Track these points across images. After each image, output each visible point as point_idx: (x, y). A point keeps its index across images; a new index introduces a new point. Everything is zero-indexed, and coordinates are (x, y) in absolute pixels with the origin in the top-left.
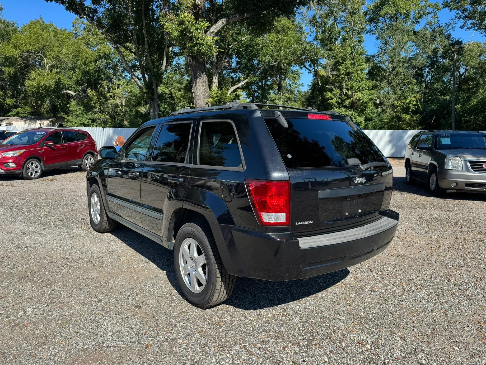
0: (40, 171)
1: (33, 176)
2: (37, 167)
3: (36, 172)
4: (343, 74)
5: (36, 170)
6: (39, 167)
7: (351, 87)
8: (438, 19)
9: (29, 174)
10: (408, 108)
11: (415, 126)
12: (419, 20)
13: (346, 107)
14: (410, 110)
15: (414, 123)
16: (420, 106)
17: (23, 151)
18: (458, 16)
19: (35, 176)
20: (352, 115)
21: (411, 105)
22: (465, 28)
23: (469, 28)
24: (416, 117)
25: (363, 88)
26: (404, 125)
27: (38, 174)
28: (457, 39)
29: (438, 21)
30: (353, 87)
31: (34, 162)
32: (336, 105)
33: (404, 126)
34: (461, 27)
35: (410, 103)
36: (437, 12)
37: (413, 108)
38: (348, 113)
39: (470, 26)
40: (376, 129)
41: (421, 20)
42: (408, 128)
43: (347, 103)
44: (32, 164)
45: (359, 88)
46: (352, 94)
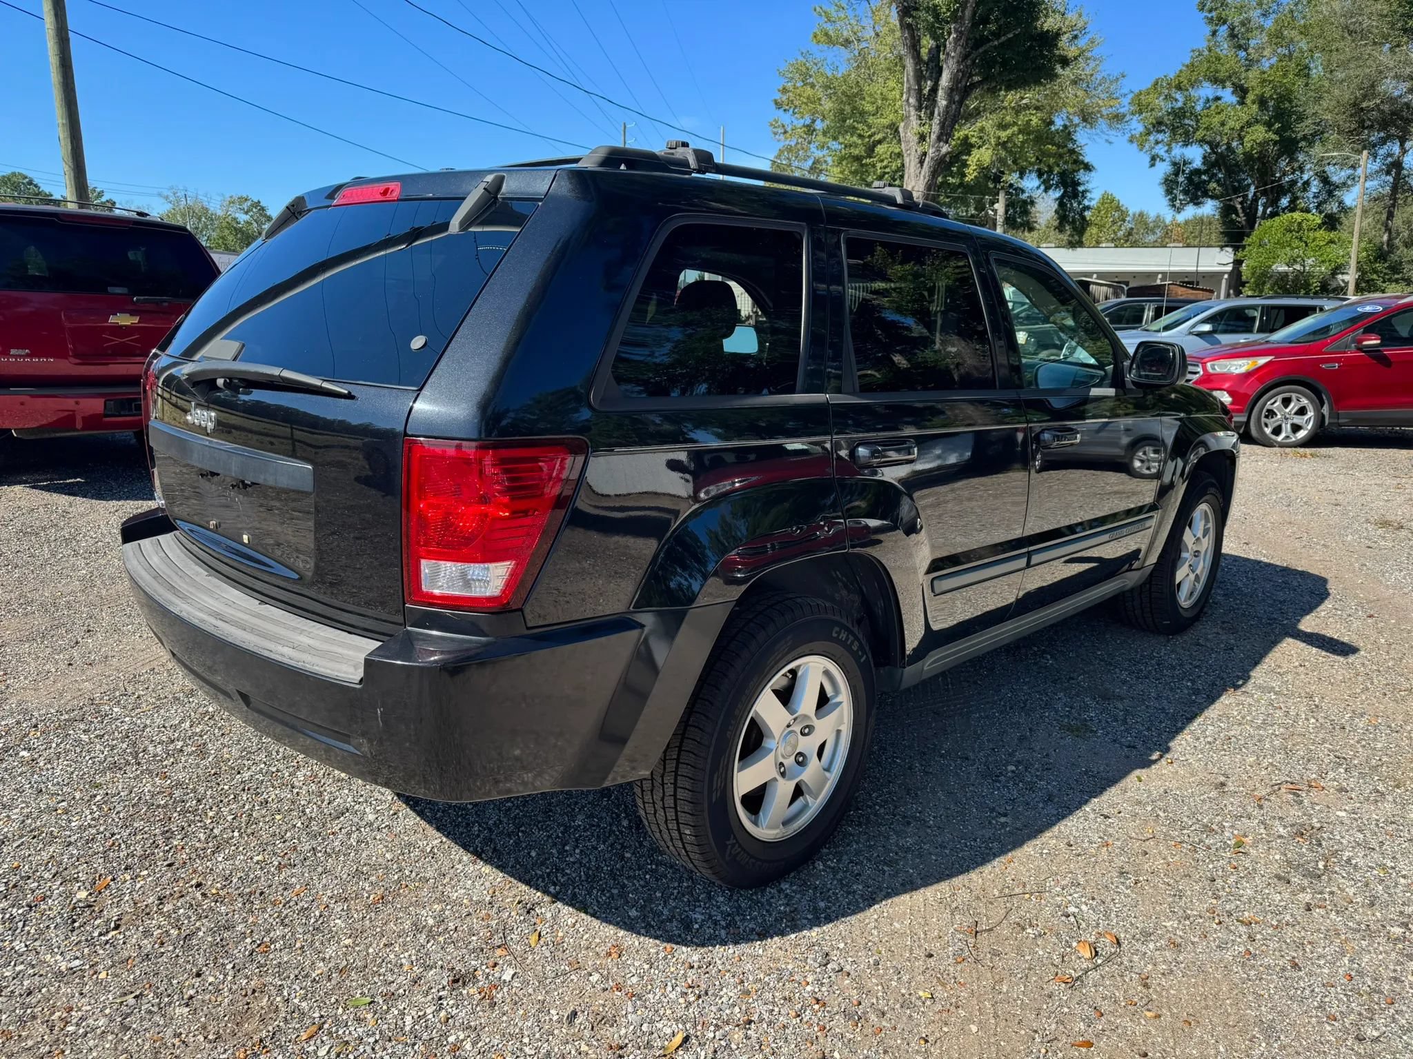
0: (1309, 427)
1: (1280, 438)
2: (1302, 411)
3: (1296, 428)
5: (1298, 420)
6: (1310, 414)
9: (1268, 431)
17: (1262, 361)
19: (1287, 437)
27: (1302, 434)
31: (1294, 396)
44: (1286, 402)
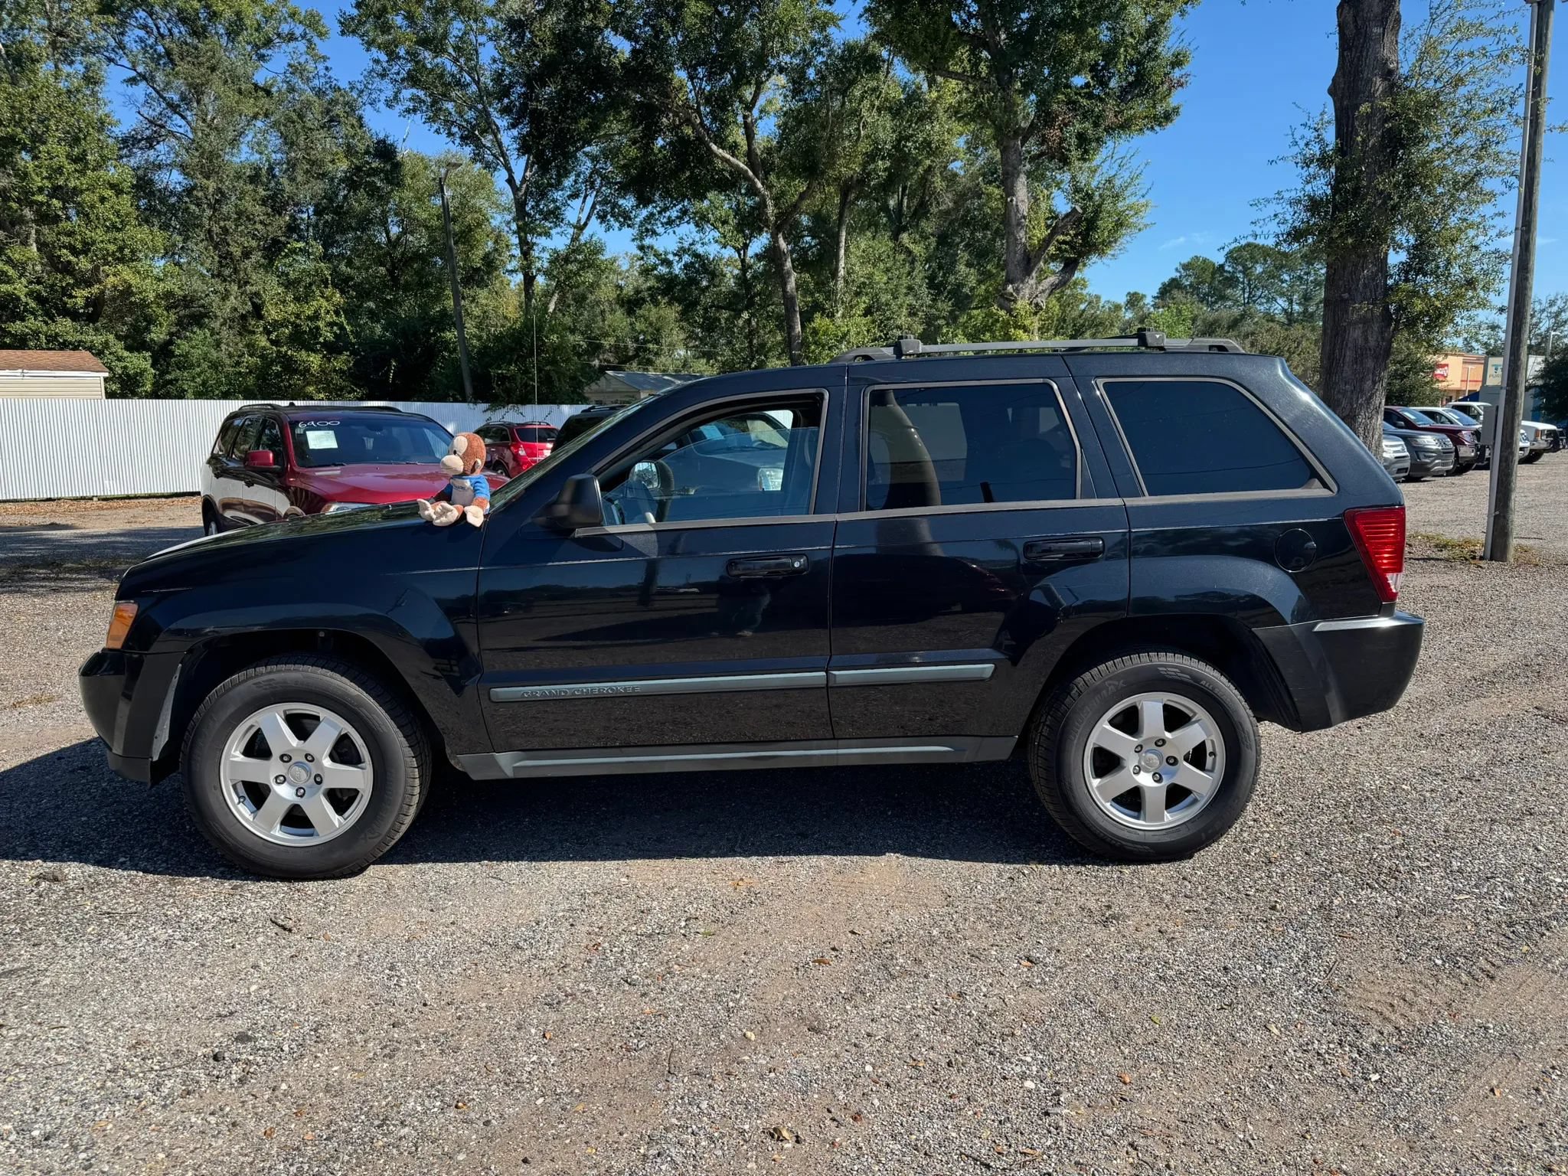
4: (41, 190)
7: (85, 243)
8: (328, 64)
10: (316, 332)
11: (341, 389)
12: (263, 51)
13: (74, 315)
14: (321, 340)
15: (337, 380)
16: (348, 328)
18: (379, 68)
20: (106, 345)
21: (321, 324)
22: (399, 108)
23: (408, 111)
24: (342, 362)
25: (133, 252)
26: (309, 384)
28: (381, 136)
29: (327, 69)
30: (94, 243)
32: (33, 304)
33: (311, 388)
34: (389, 104)
35: (316, 317)
36: (316, 40)
37: (328, 335)
38: (89, 338)
39: (411, 105)
40: (211, 398)
41: (270, 52)
42: (322, 395)
43: (80, 302)
45: (121, 249)
46: (96, 269)
